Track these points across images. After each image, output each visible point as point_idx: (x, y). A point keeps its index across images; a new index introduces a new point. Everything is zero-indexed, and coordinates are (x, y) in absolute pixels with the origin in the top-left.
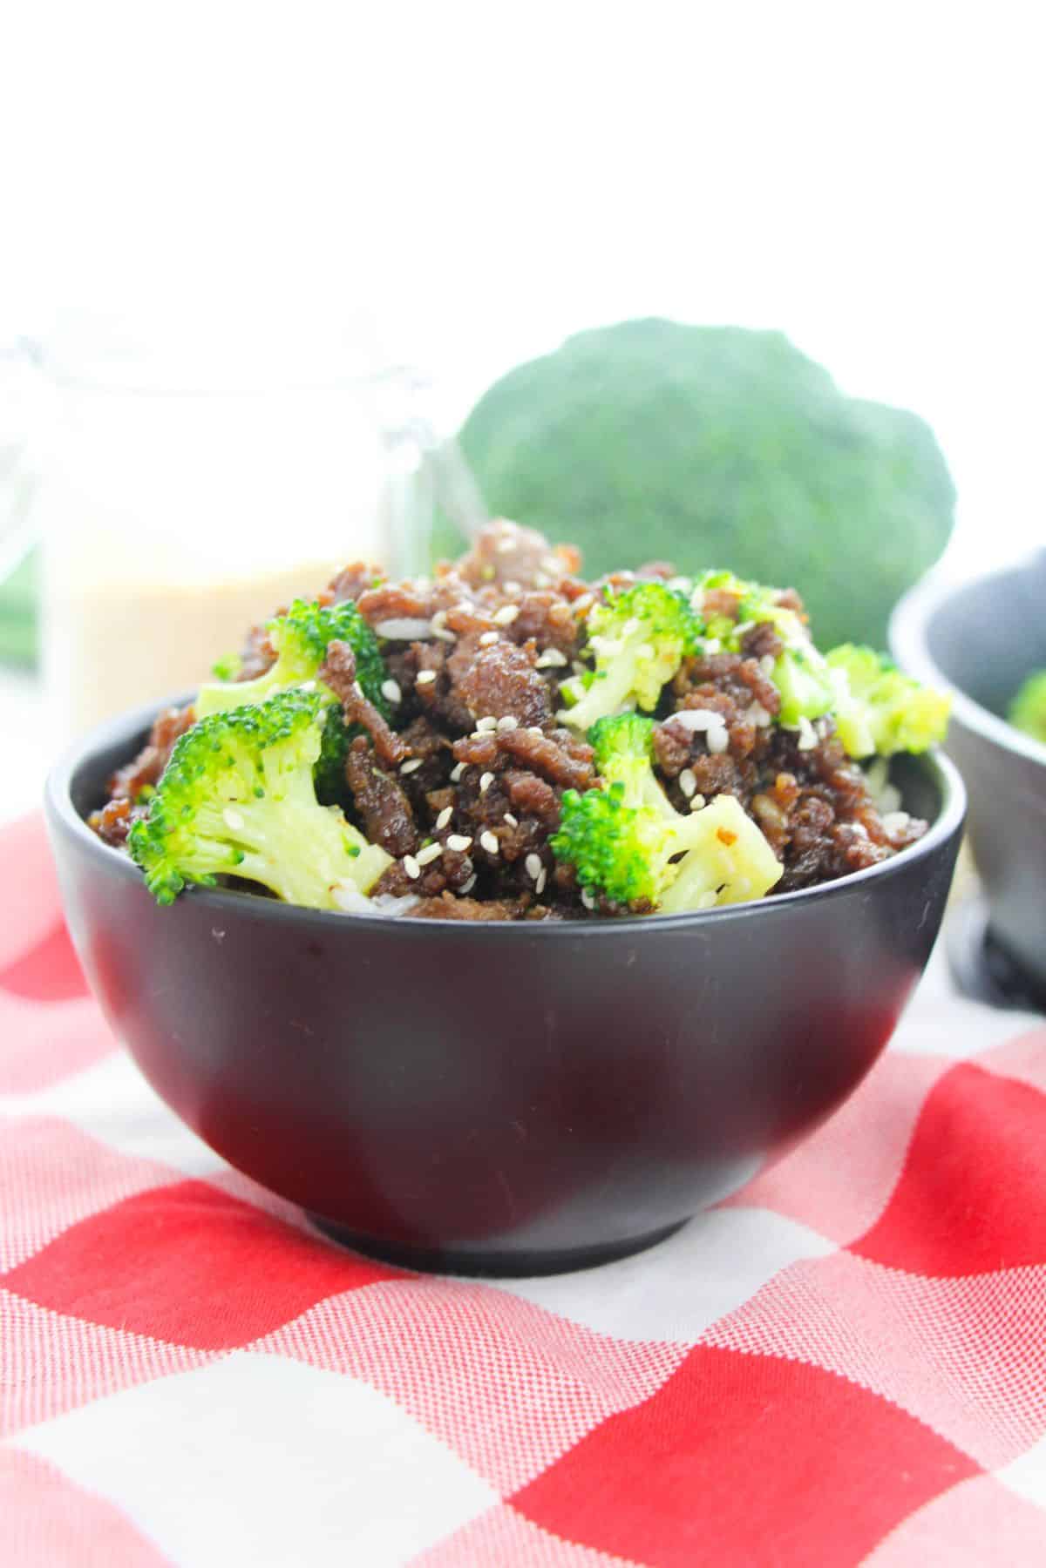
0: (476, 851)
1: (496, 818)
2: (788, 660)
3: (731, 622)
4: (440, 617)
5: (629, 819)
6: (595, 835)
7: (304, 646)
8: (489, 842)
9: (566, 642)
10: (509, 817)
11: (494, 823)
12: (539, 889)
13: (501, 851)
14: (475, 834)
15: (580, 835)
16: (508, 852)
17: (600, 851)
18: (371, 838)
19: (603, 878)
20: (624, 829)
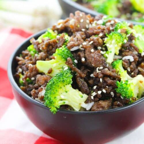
0: (102, 93)
1: (105, 87)
2: (137, 40)
3: (126, 34)
4: (81, 46)
5: (130, 86)
6: (125, 90)
7: (62, 58)
8: (104, 91)
9: (101, 45)
10: (107, 87)
11: (105, 88)
12: (113, 96)
13: (106, 92)
14: (102, 90)
15: (122, 90)
16: (108, 92)
17: (126, 92)
18: (83, 92)
19: (126, 95)
20: (129, 88)
